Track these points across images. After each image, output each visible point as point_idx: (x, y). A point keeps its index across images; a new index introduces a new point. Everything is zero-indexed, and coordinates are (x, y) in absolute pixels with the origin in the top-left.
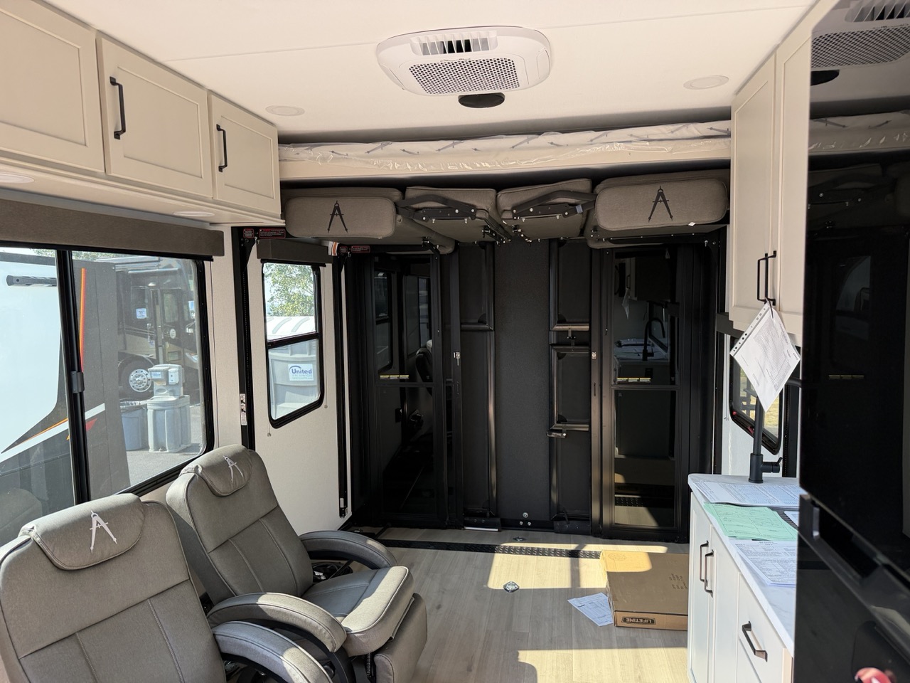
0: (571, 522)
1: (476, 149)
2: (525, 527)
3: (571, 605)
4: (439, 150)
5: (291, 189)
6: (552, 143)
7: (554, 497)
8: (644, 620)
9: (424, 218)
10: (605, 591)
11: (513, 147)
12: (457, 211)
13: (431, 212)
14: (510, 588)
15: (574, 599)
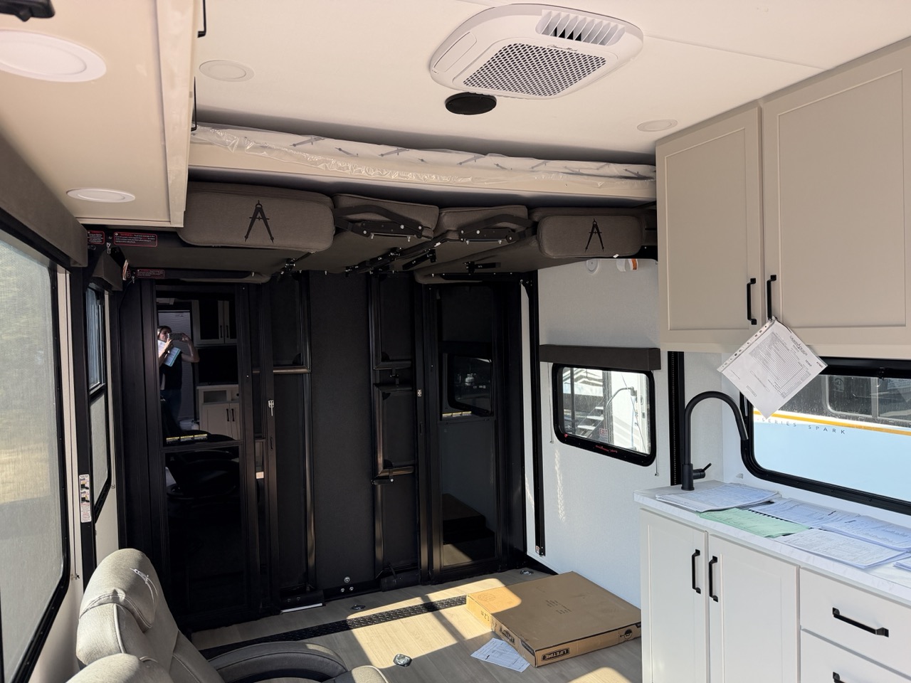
0: (398, 575)
1: (422, 160)
2: (348, 594)
4: (382, 155)
6: (497, 165)
8: (560, 652)
9: (365, 232)
11: (461, 163)
12: (402, 227)
13: (372, 226)
14: (402, 662)
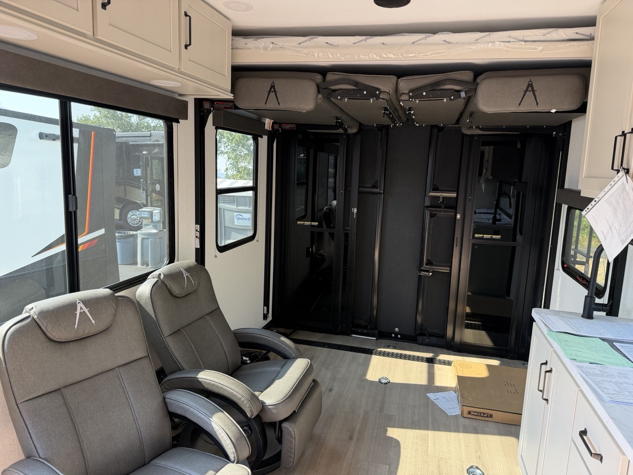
0: (430, 337)
1: (383, 44)
2: (396, 338)
3: (429, 398)
4: (355, 43)
5: (239, 72)
6: (445, 41)
7: (419, 319)
8: (484, 414)
9: (339, 97)
10: (454, 390)
11: (413, 43)
12: (365, 92)
13: (345, 93)
14: (384, 381)
15: (431, 394)
